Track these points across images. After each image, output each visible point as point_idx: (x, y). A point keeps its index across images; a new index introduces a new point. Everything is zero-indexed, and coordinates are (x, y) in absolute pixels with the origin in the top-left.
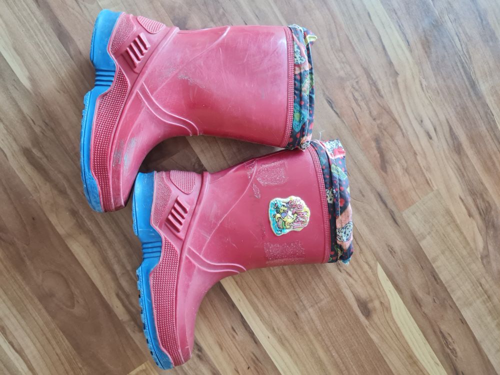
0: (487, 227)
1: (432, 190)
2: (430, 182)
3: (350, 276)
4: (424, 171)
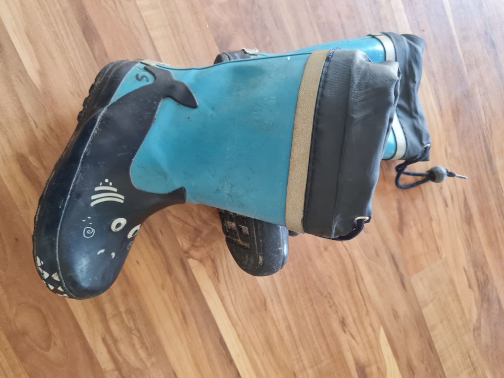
0: (482, 300)
1: (441, 258)
2: (440, 250)
3: (353, 338)
4: (437, 238)
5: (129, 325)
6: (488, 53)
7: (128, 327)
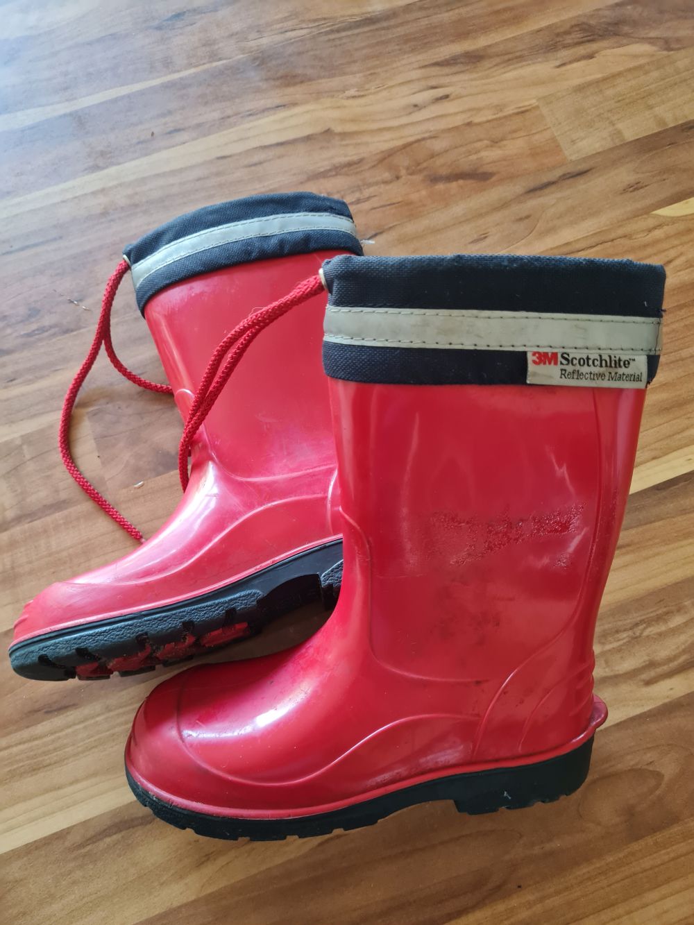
5: (625, 641)
6: (191, 25)
7: (629, 642)
